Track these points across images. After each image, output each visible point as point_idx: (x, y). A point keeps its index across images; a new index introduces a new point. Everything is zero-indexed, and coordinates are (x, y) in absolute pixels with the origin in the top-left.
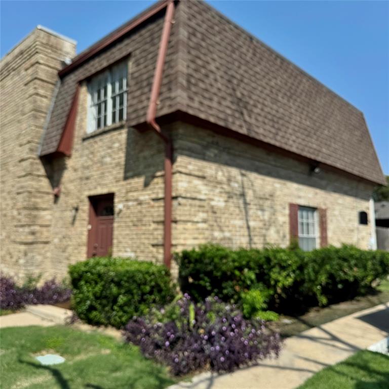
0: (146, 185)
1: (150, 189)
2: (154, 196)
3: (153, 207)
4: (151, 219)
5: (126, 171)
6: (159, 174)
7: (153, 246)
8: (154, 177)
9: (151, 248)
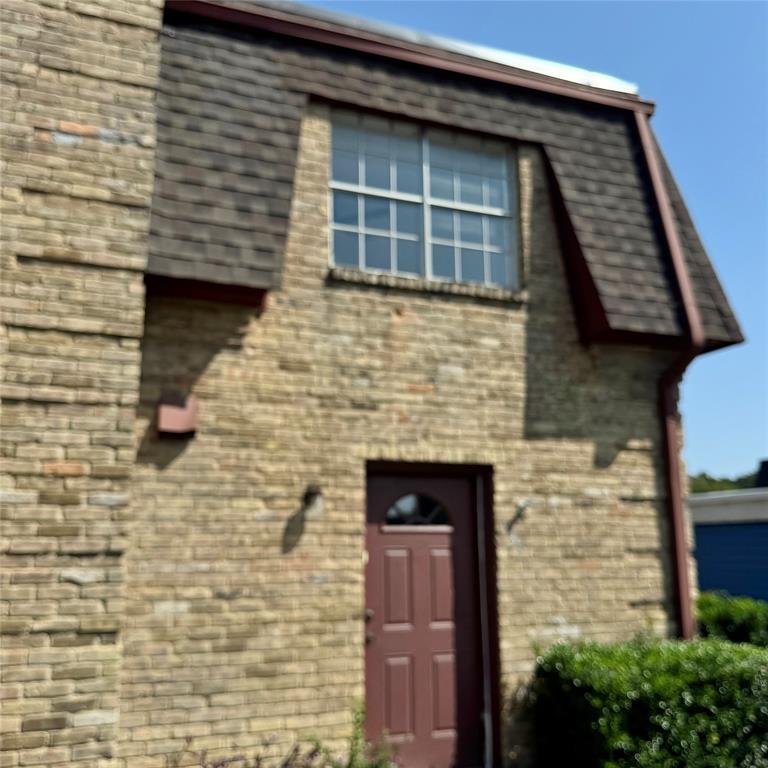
0: (602, 462)
1: (616, 475)
2: (628, 492)
3: (624, 515)
4: (622, 543)
5: (529, 418)
6: (635, 444)
7: (633, 605)
8: (622, 447)
9: (631, 613)
